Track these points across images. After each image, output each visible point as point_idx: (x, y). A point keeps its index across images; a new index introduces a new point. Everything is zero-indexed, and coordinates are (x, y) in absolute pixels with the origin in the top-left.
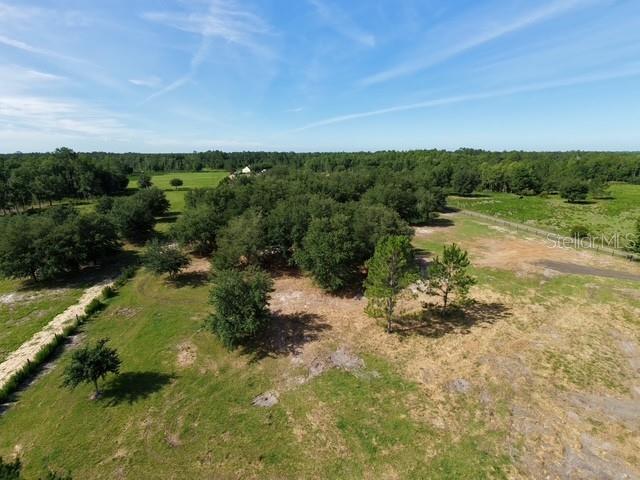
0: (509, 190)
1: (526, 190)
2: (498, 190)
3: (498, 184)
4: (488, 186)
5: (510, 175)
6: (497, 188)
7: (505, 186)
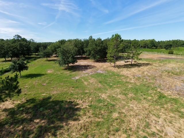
0: (148, 48)
1: (153, 47)
2: (145, 48)
3: (145, 46)
4: (142, 47)
5: (148, 43)
6: (145, 47)
7: (147, 47)
